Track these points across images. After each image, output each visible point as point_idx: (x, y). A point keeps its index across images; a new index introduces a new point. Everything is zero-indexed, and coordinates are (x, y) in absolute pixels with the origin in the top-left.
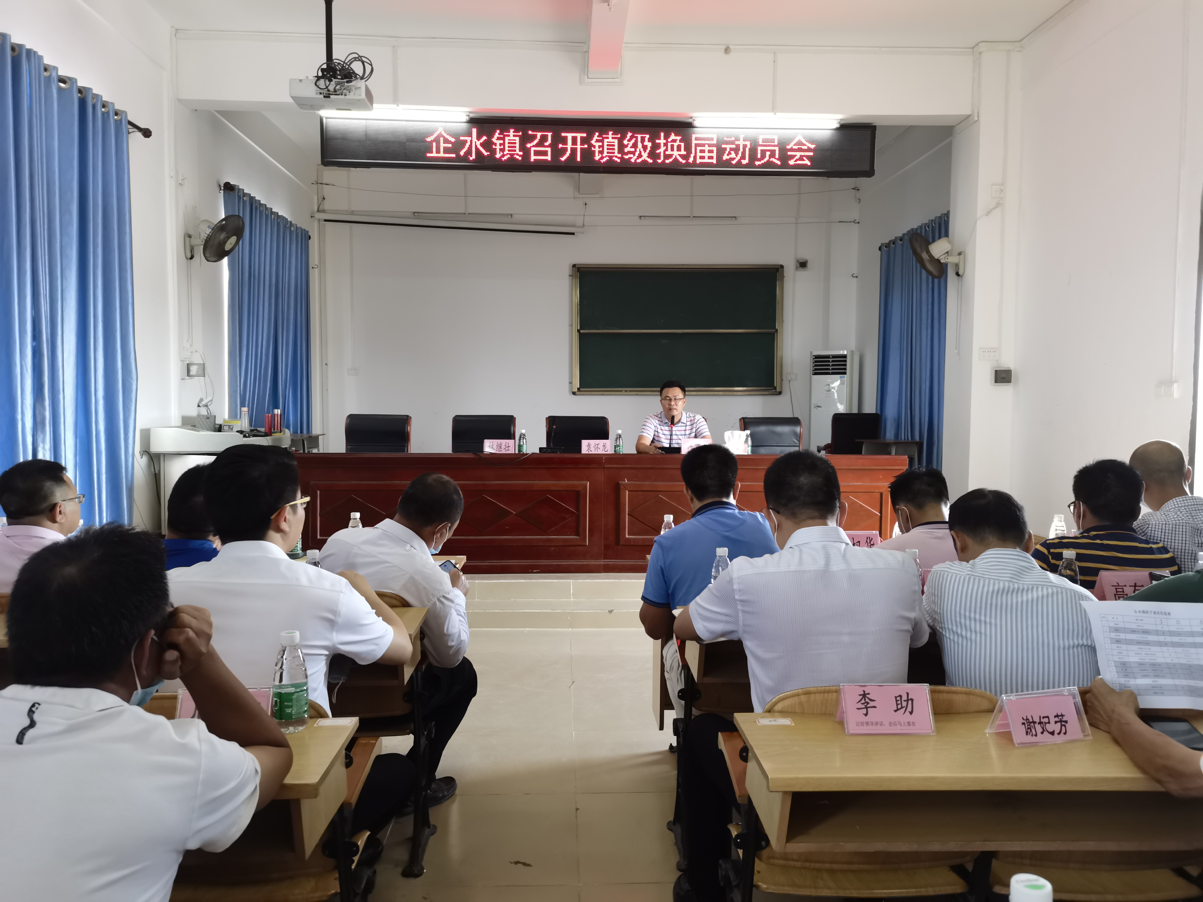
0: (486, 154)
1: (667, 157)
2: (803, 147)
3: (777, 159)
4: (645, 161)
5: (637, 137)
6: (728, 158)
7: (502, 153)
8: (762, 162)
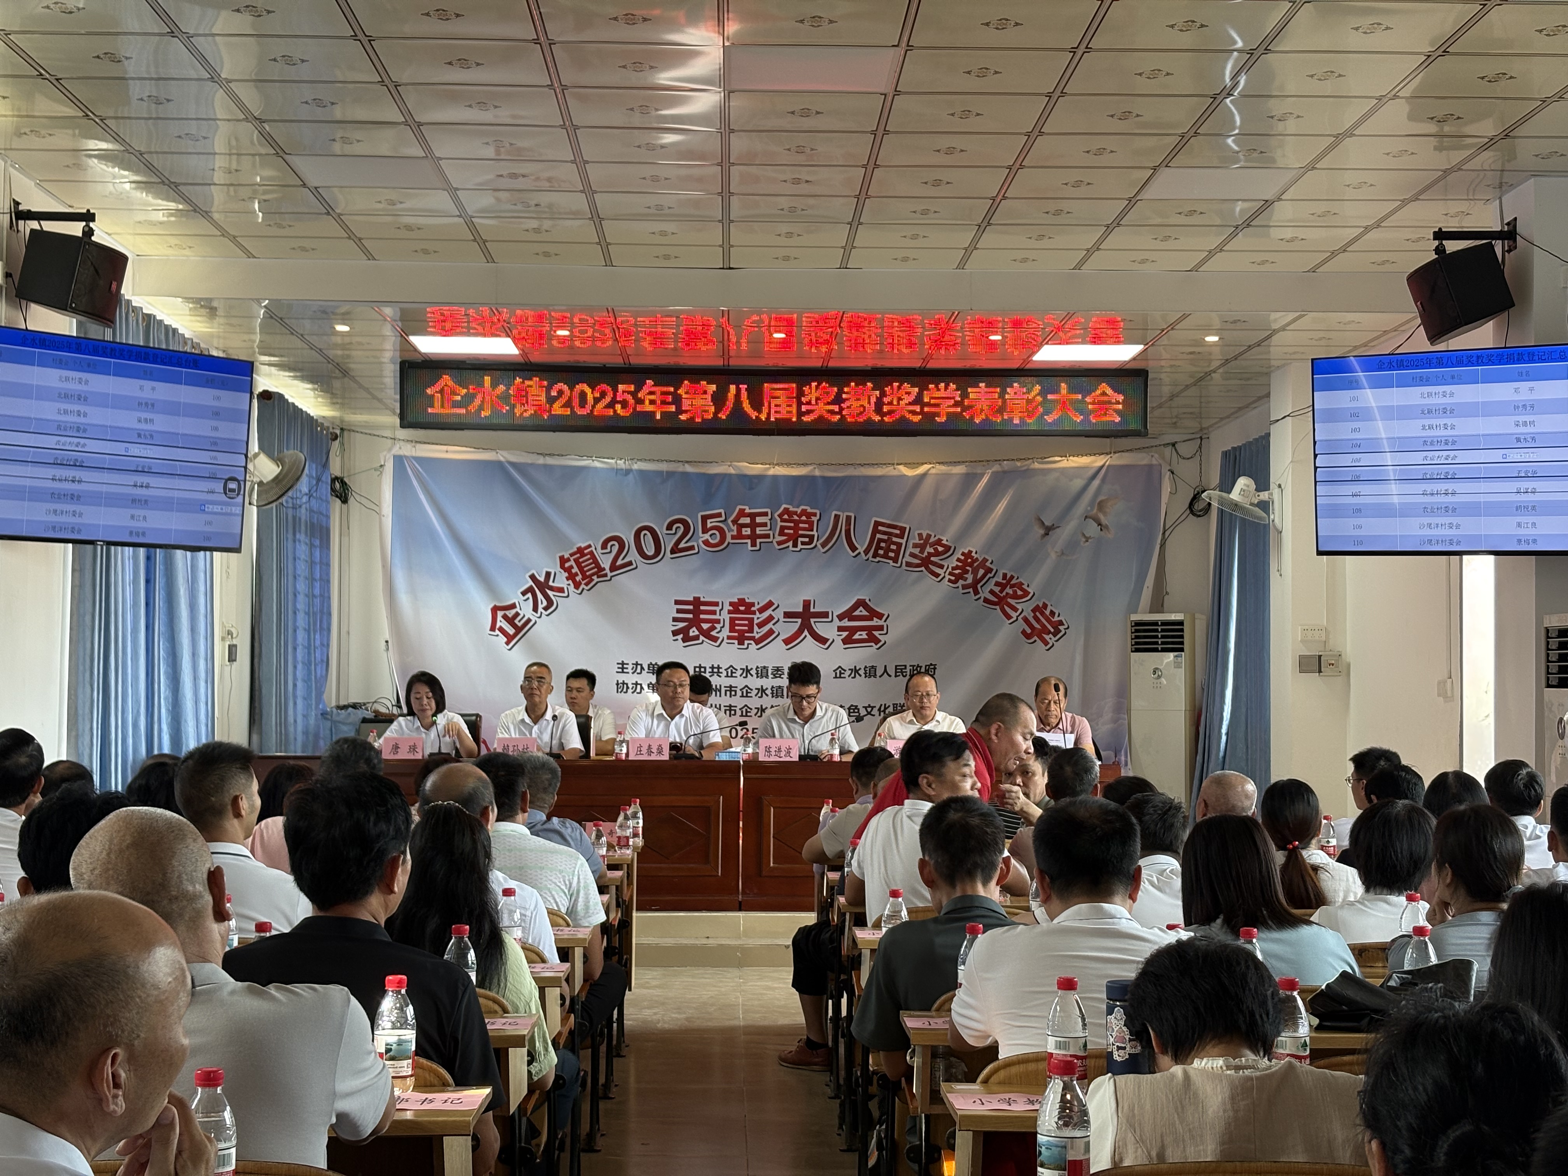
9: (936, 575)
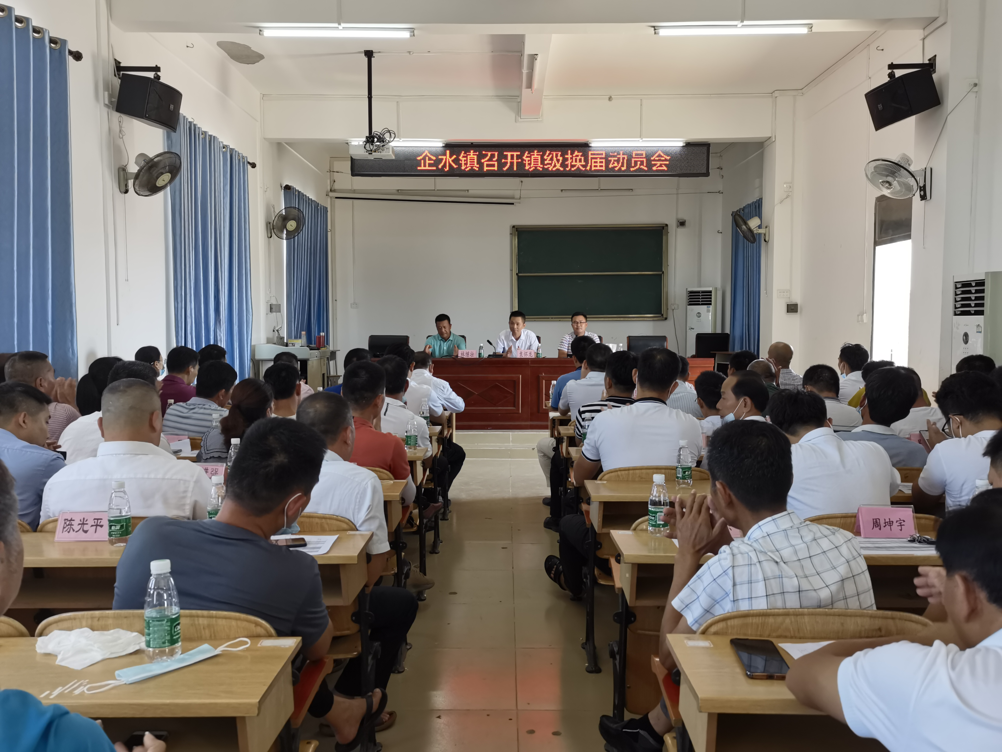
0: (455, 167)
1: (573, 166)
2: (662, 159)
3: (645, 167)
4: (558, 169)
5: (553, 154)
6: (613, 166)
7: (465, 166)
8: (635, 168)
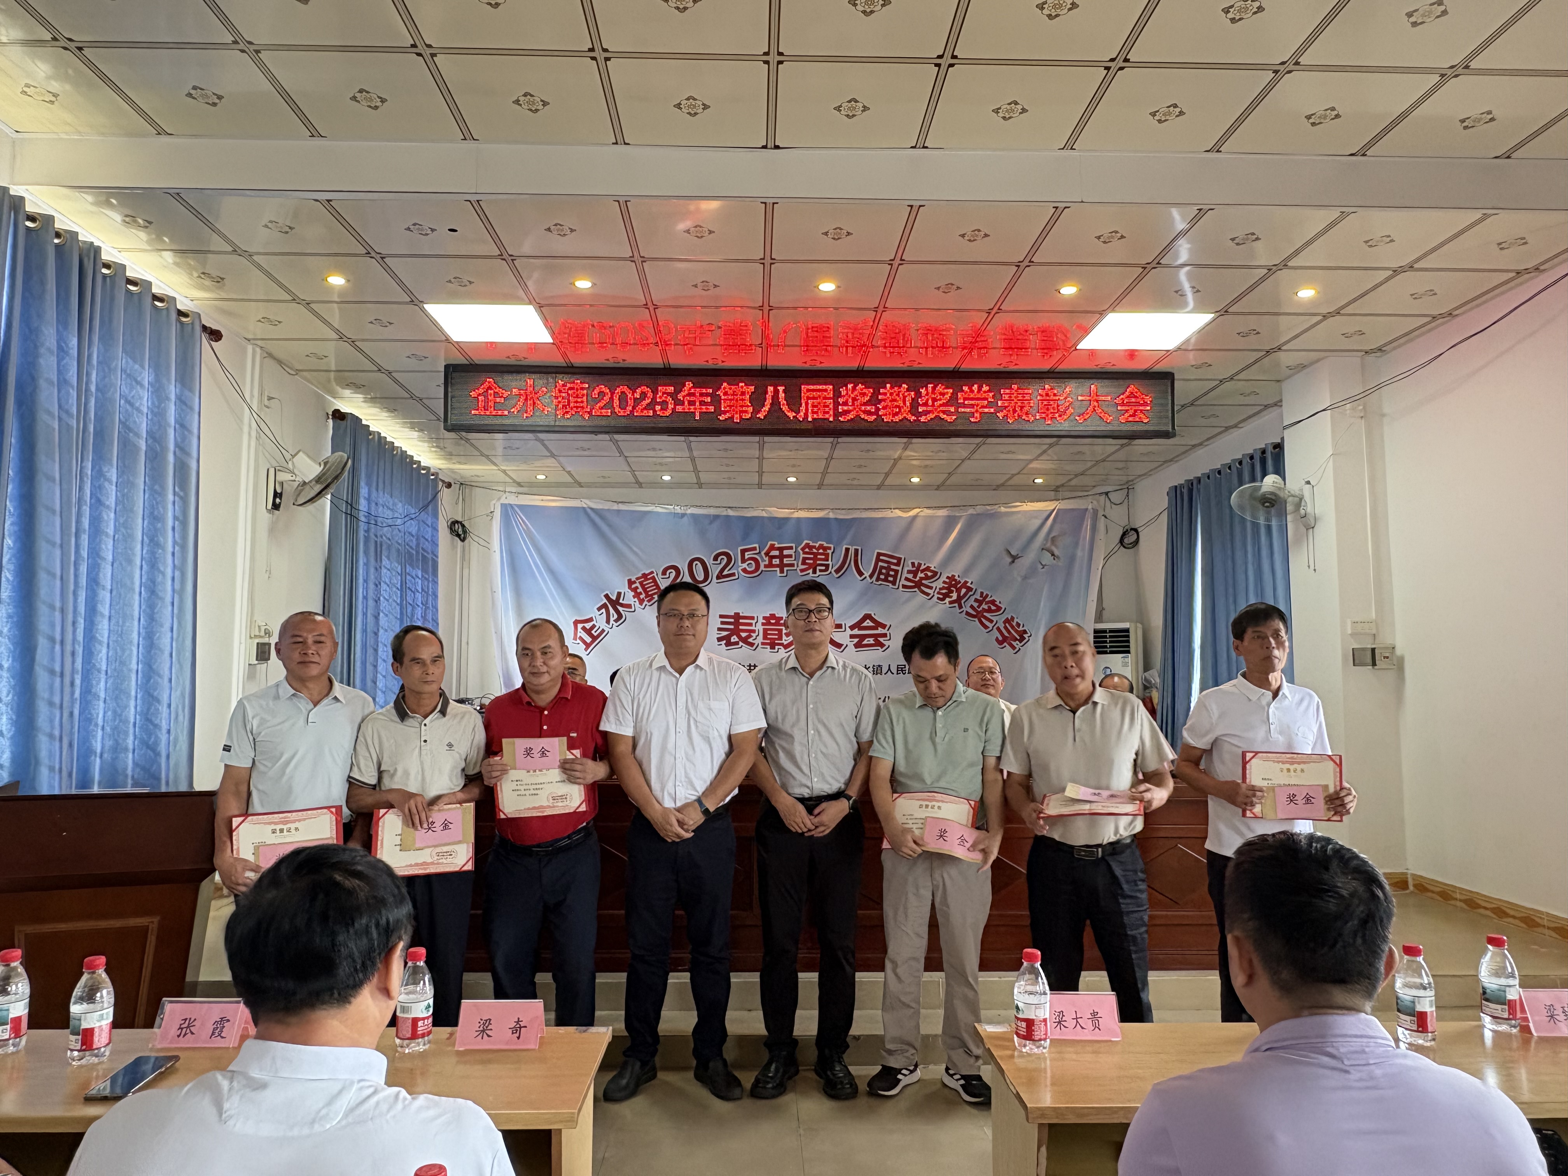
9: (927, 594)
